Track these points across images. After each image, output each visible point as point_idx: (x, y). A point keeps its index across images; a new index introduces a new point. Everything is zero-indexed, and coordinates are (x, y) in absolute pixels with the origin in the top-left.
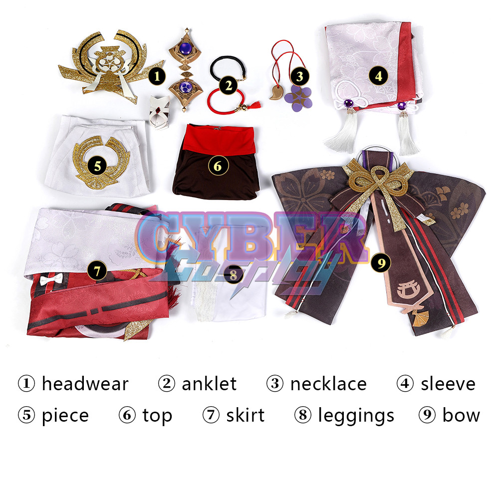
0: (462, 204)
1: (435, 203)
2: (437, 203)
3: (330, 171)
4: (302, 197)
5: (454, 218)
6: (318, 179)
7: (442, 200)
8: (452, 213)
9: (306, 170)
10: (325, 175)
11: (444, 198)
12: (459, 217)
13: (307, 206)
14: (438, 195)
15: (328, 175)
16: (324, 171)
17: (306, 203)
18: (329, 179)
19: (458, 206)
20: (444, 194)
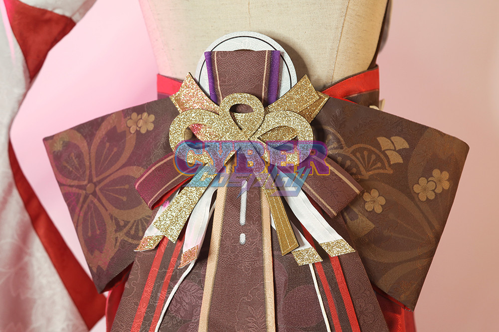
0: (436, 173)
1: (379, 168)
2: (383, 167)
3: (145, 114)
4: (89, 183)
5: (423, 198)
6: (122, 136)
7: (392, 163)
8: (417, 189)
9: (103, 118)
10: (136, 123)
11: (396, 158)
12: (432, 196)
13: (96, 201)
14: (384, 153)
15: (141, 123)
16: (134, 115)
17: (94, 194)
18: (143, 131)
19: (427, 174)
20: (395, 150)
